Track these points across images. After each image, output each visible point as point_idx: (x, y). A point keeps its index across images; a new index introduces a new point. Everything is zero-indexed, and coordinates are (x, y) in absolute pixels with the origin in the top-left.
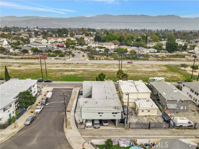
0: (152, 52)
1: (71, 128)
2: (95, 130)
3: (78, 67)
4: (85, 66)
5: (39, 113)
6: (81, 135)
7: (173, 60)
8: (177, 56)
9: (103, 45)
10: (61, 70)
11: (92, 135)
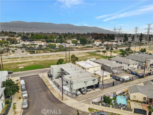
0: (72, 45)
1: (66, 99)
2: (84, 95)
3: (26, 60)
4: (31, 58)
5: (27, 96)
6: (79, 101)
7: (88, 49)
8: (88, 47)
9: (34, 43)
10: (12, 64)
11: (86, 99)
